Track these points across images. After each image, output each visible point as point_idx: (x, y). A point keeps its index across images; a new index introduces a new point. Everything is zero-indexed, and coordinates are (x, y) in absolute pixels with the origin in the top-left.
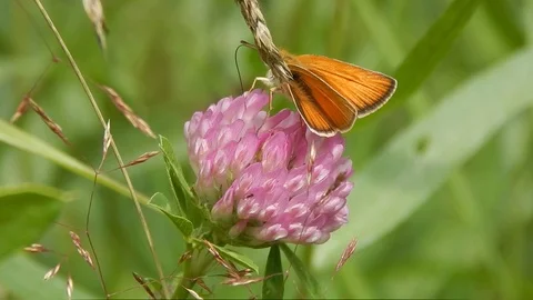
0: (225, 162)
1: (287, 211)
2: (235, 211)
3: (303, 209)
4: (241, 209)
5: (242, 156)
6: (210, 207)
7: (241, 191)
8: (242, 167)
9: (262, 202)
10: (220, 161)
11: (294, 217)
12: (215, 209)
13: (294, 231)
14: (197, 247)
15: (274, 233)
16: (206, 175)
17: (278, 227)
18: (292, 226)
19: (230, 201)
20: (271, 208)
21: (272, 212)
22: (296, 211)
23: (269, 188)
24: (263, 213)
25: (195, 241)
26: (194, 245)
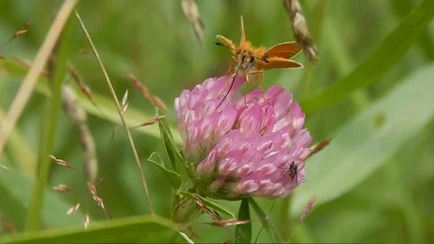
0: (210, 129)
1: (258, 169)
2: (216, 169)
3: (272, 168)
4: (222, 167)
5: (224, 124)
6: (196, 166)
7: (222, 152)
8: (223, 133)
9: (239, 162)
10: (206, 128)
11: (265, 174)
12: (200, 167)
13: (264, 185)
14: (183, 199)
15: (248, 187)
16: (194, 139)
17: (251, 182)
18: (263, 182)
19: (213, 160)
20: (246, 166)
21: (247, 169)
22: (266, 170)
23: (245, 150)
24: (240, 170)
25: (182, 193)
26: (181, 196)
